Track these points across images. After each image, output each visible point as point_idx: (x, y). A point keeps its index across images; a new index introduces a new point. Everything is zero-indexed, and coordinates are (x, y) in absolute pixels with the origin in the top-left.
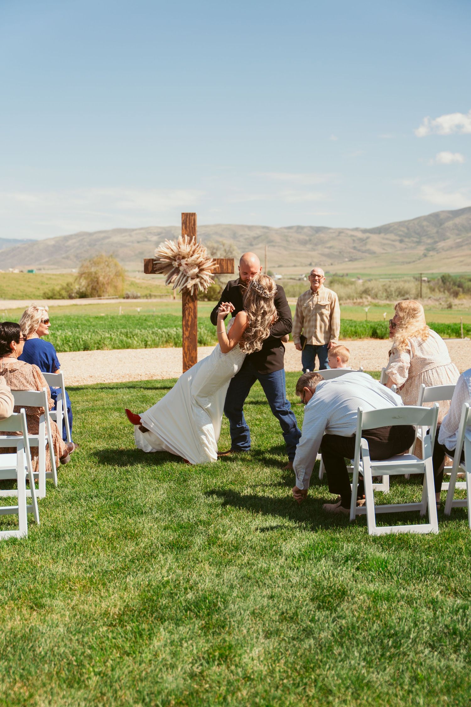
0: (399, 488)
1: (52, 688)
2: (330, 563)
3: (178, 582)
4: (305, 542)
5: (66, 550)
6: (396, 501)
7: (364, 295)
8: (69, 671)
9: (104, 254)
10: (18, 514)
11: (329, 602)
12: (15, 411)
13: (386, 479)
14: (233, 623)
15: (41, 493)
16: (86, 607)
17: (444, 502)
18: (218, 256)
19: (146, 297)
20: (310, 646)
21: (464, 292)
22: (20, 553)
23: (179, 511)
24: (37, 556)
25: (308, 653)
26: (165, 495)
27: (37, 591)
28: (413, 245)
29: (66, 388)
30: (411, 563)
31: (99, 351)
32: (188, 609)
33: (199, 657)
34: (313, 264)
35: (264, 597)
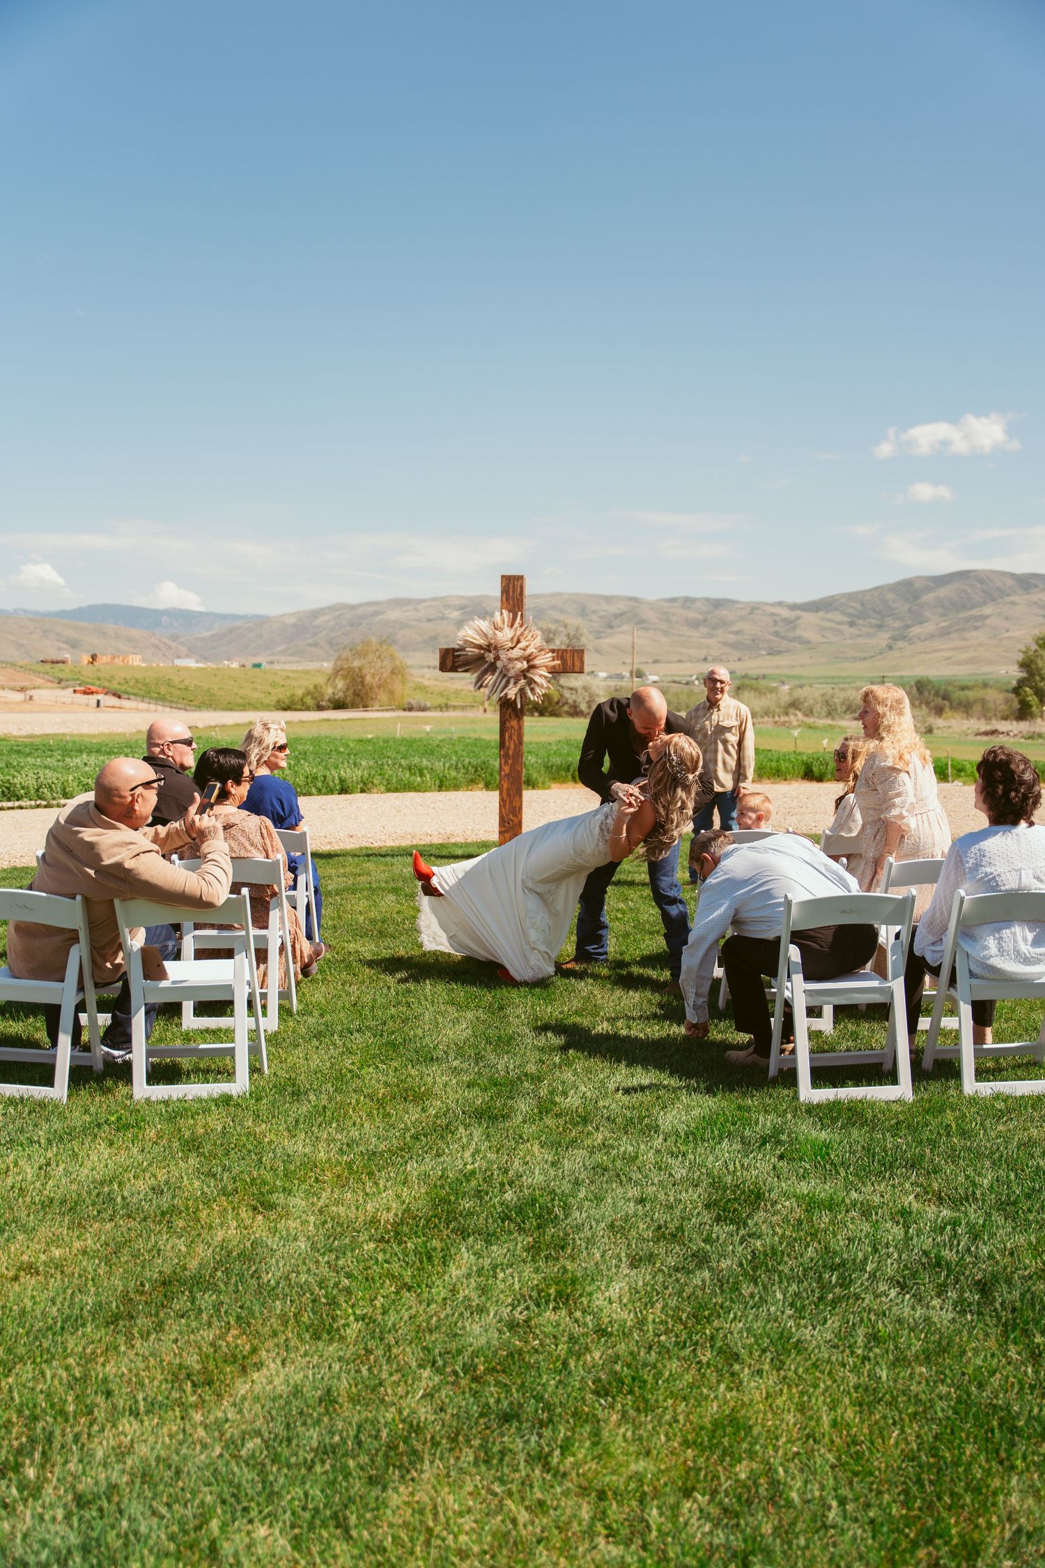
0: (850, 1025)
1: (287, 1340)
2: (737, 1146)
3: (489, 1173)
4: (696, 1112)
5: (310, 1117)
6: (844, 1046)
7: (792, 711)
8: (315, 1313)
9: (374, 639)
10: (233, 1057)
11: (735, 1210)
12: (231, 892)
13: (828, 1011)
14: (578, 1242)
15: (270, 1023)
16: (342, 1209)
17: (922, 1051)
18: (558, 643)
19: (440, 708)
20: (703, 1281)
21: (952, 708)
22: (237, 1120)
23: (492, 1058)
24: (264, 1126)
25: (700, 1293)
26: (469, 1031)
27: (264, 1183)
28: (872, 630)
29: (314, 855)
30: (867, 1150)
31: (364, 795)
32: (506, 1217)
33: (523, 1296)
34: (710, 658)
35: (629, 1200)
